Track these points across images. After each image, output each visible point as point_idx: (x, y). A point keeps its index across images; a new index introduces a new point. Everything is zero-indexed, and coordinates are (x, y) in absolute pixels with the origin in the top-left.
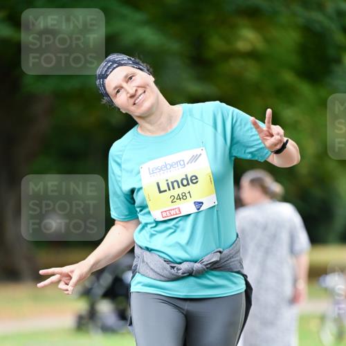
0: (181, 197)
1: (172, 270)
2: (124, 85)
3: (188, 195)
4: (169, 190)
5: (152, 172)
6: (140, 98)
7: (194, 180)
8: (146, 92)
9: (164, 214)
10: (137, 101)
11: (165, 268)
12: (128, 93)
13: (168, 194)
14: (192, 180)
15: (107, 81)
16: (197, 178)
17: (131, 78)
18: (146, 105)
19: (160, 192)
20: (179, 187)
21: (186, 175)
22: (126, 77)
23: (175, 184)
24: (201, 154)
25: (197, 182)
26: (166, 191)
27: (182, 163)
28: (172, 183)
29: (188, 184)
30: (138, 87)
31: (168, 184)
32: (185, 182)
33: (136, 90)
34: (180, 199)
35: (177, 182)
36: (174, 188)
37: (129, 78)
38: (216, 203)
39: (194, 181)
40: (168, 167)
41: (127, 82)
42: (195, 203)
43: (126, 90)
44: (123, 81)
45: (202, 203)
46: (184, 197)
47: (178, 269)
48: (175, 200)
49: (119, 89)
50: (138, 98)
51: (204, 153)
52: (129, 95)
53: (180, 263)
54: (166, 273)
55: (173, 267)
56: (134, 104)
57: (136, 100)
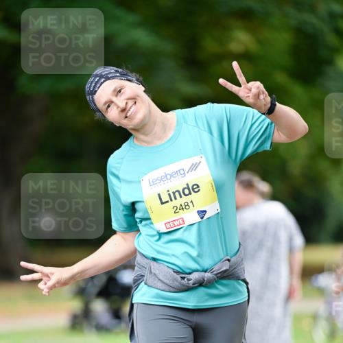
0: (184, 207)
1: (183, 281)
2: (114, 99)
3: (190, 204)
4: (171, 200)
5: (153, 183)
6: (131, 110)
7: (195, 188)
8: (137, 103)
9: (168, 226)
10: (128, 115)
11: (175, 280)
12: (118, 107)
13: (171, 204)
14: (193, 189)
15: (96, 97)
16: (198, 187)
17: (120, 91)
18: (139, 117)
19: (162, 203)
20: (181, 197)
21: (187, 185)
22: (115, 90)
23: (177, 194)
24: (200, 162)
25: (199, 190)
26: (167, 202)
27: (182, 172)
28: (174, 193)
29: (190, 193)
30: (128, 99)
31: (169, 195)
32: (187, 192)
33: (127, 103)
34: (183, 209)
35: (178, 191)
36: (176, 199)
37: (118, 92)
38: (219, 210)
39: (196, 190)
40: (168, 177)
41: (117, 96)
42: (198, 212)
43: (116, 104)
44: (112, 95)
45: (205, 211)
46: (187, 207)
47: (189, 280)
48: (178, 210)
49: (109, 104)
50: (129, 110)
51: (203, 160)
52: (119, 109)
53: (190, 274)
54: (176, 284)
55: (183, 278)
56: (126, 117)
57: (127, 112)
